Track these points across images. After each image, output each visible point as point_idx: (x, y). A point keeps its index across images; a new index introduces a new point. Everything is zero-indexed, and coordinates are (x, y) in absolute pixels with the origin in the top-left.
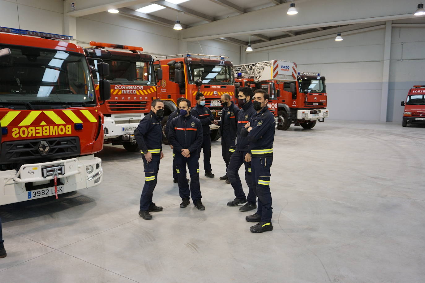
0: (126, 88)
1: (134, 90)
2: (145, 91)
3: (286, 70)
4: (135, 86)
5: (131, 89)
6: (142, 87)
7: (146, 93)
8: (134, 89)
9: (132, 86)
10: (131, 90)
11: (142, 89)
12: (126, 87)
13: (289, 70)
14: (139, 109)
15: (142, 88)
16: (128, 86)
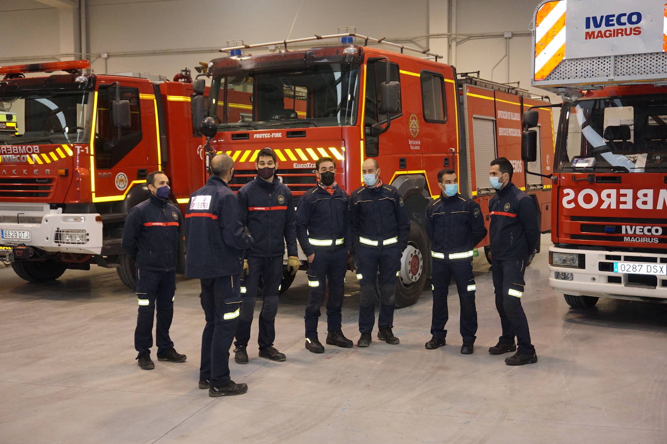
0: (7, 151)
1: (21, 154)
2: (44, 156)
3: (616, 33)
4: (24, 147)
5: (17, 152)
6: (37, 147)
7: (48, 161)
8: (23, 152)
9: (16, 147)
10: (17, 154)
11: (38, 152)
12: (7, 149)
13: (638, 32)
14: (37, 195)
15: (38, 149)
16: (10, 147)
